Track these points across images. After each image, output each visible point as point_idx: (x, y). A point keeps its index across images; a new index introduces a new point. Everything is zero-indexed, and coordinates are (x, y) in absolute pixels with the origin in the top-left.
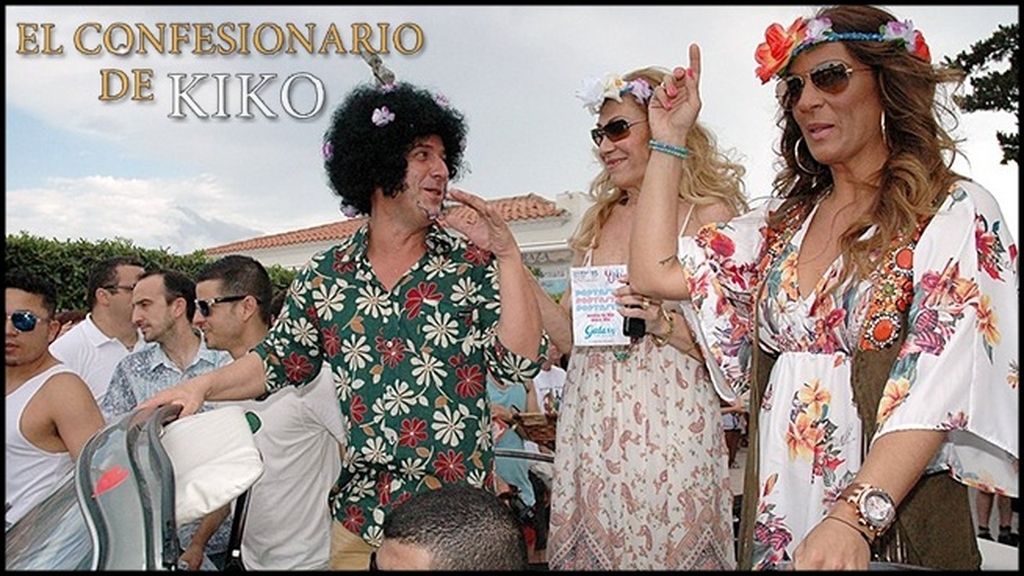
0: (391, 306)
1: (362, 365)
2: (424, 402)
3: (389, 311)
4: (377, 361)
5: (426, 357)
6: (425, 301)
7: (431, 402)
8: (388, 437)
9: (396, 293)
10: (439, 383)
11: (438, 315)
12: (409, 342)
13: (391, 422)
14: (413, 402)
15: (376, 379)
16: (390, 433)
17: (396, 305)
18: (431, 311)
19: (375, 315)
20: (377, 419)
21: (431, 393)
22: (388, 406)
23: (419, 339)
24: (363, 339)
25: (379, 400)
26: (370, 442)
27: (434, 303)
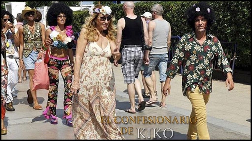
0: (201, 49)
1: (195, 60)
2: (205, 68)
3: (201, 50)
4: (198, 59)
5: (207, 59)
6: (208, 49)
7: (206, 68)
8: (198, 73)
9: (203, 46)
10: (208, 65)
11: (210, 52)
12: (204, 56)
13: (199, 70)
14: (203, 67)
15: (197, 62)
16: (199, 72)
17: (202, 49)
18: (209, 51)
19: (198, 50)
20: (196, 70)
21: (207, 66)
22: (199, 67)
23: (206, 56)
24: (195, 55)
25: (197, 67)
26: (194, 74)
27: (209, 50)
